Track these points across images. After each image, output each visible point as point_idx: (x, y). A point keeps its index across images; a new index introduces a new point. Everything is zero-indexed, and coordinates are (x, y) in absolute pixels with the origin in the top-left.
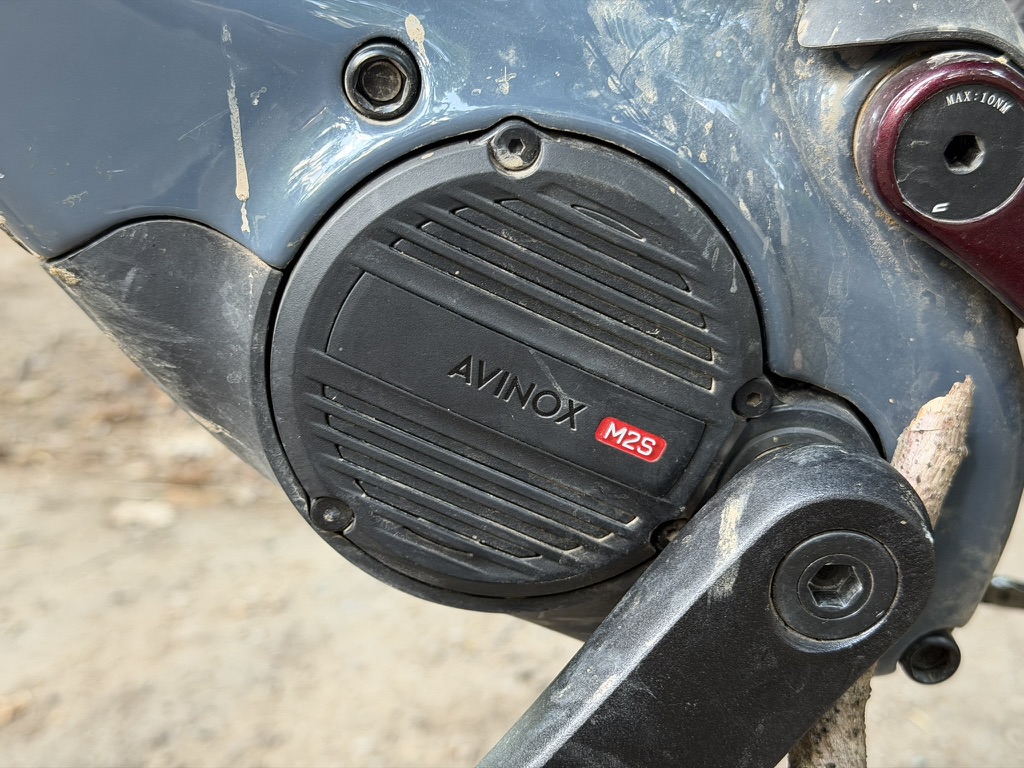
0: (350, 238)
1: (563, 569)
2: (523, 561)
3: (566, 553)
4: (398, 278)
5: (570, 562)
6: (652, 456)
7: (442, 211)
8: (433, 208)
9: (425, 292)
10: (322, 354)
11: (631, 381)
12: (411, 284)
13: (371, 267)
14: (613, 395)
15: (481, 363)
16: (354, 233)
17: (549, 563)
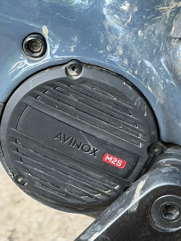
0: (23, 96)
1: (95, 201)
2: (82, 197)
3: (96, 195)
4: (38, 108)
5: (97, 198)
6: (122, 166)
7: (51, 88)
8: (48, 87)
9: (47, 113)
10: (15, 130)
11: (113, 142)
12: (42, 110)
13: (29, 104)
14: (107, 146)
15: (65, 135)
16: (24, 94)
17: (90, 198)
